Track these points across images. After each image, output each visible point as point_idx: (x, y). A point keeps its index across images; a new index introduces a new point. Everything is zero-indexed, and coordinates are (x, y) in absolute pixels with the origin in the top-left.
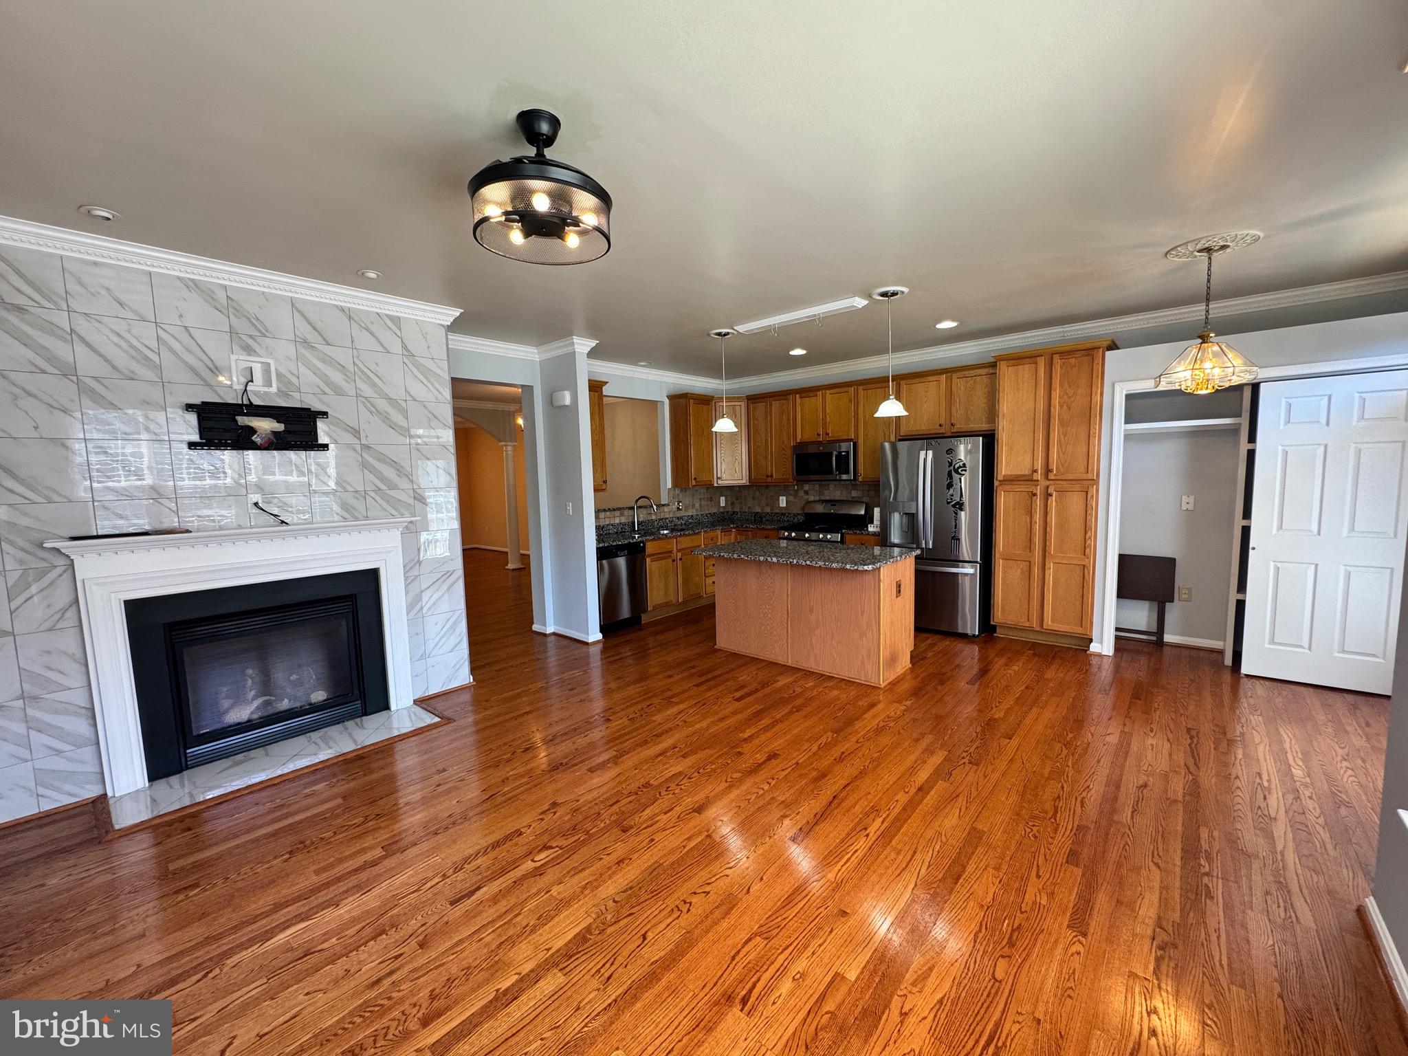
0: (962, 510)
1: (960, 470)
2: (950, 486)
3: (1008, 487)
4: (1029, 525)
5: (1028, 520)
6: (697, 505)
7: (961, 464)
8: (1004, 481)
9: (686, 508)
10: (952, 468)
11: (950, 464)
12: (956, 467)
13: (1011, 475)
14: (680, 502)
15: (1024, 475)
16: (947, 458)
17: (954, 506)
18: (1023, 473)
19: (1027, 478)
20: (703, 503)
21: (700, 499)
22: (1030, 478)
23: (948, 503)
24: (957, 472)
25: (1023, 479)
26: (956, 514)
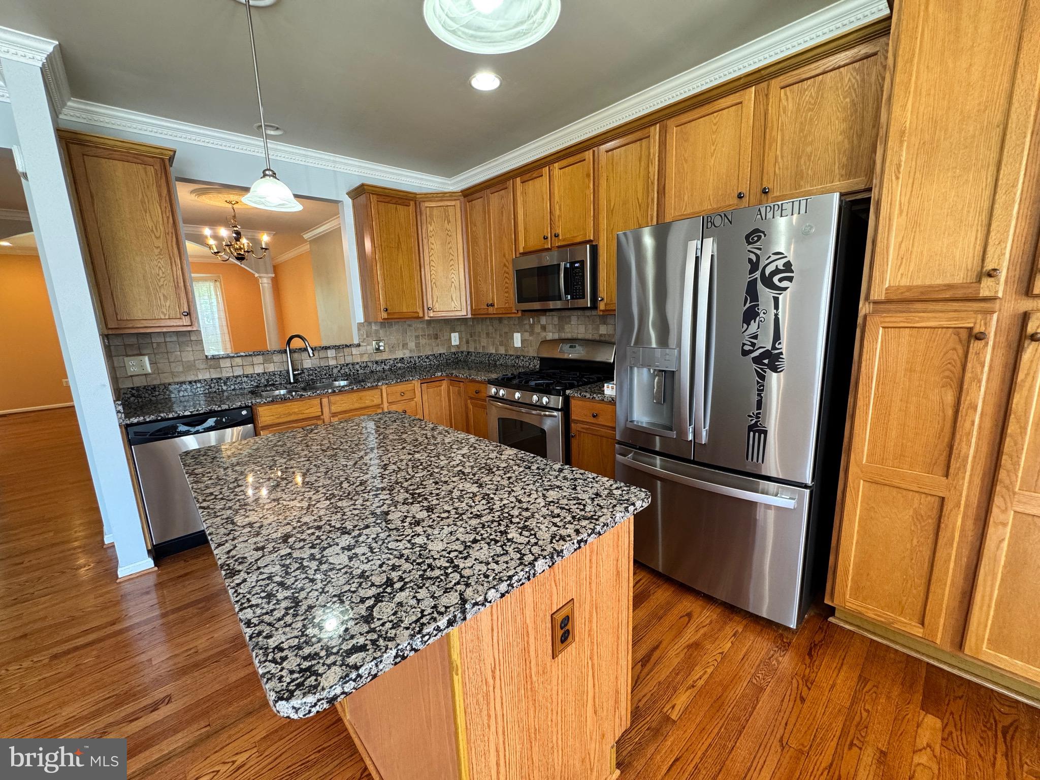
0: (775, 369)
1: (776, 279)
2: (751, 315)
3: (898, 319)
4: (950, 412)
5: (950, 398)
6: (412, 345)
7: (780, 264)
8: (888, 301)
9: (393, 348)
10: (757, 274)
11: (754, 266)
12: (768, 271)
13: (909, 289)
14: (380, 341)
15: (950, 287)
16: (746, 252)
17: (757, 360)
18: (948, 280)
19: (960, 293)
20: (423, 341)
21: (417, 337)
22: (969, 292)
23: (745, 353)
24: (768, 282)
25: (947, 295)
26: (763, 378)
